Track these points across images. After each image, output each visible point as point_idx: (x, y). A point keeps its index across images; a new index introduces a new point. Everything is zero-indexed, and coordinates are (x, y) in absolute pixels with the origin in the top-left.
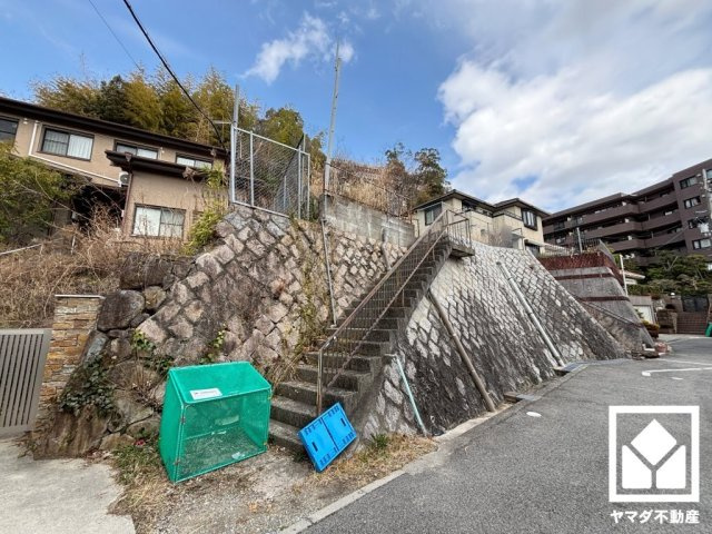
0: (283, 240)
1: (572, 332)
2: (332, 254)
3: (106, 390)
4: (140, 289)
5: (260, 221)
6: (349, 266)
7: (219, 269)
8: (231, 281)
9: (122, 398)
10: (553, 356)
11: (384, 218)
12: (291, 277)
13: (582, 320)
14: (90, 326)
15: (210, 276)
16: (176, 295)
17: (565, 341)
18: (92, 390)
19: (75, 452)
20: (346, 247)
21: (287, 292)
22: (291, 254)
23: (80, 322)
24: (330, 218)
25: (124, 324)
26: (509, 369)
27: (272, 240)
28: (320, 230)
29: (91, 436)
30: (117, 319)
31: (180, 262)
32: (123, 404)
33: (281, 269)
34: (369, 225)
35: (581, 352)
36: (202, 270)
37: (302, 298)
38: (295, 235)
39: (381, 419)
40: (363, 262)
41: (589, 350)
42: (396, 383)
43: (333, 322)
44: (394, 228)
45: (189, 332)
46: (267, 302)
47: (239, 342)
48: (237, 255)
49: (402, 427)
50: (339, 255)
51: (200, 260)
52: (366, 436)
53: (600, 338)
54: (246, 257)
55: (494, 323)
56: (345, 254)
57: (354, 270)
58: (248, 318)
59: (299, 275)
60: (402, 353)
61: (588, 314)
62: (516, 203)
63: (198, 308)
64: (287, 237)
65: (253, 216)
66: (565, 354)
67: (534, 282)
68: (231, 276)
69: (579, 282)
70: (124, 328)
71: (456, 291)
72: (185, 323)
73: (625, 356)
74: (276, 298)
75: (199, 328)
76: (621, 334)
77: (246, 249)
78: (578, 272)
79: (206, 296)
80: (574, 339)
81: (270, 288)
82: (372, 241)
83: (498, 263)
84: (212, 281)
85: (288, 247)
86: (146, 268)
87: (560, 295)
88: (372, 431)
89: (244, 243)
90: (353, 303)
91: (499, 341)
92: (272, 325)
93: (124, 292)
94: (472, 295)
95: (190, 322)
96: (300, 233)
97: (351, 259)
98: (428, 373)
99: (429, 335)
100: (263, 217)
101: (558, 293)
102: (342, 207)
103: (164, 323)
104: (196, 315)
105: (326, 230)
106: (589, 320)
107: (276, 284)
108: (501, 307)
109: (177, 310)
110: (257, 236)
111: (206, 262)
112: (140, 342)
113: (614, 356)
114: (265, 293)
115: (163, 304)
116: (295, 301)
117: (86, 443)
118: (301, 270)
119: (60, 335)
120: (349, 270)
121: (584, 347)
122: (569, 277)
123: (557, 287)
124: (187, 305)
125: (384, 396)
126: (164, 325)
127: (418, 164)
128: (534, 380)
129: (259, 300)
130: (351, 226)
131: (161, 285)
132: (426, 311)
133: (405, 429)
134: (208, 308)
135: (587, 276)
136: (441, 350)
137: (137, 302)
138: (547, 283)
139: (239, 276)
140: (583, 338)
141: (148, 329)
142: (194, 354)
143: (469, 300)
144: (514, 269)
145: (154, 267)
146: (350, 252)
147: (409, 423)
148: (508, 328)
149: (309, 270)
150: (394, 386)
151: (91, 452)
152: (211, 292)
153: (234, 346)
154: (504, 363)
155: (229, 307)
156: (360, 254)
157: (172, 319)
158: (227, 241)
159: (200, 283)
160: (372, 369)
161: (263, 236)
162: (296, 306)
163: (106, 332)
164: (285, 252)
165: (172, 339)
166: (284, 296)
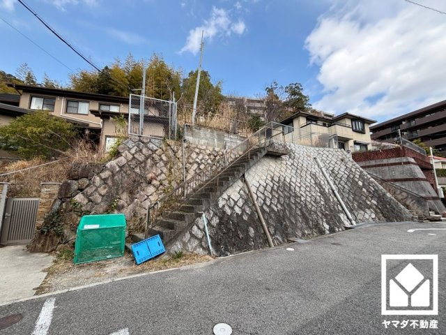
0: (157, 152)
1: (369, 203)
2: (188, 158)
3: (59, 225)
4: (76, 180)
5: (143, 143)
6: (199, 164)
7: (118, 169)
8: (124, 174)
9: (66, 228)
10: (348, 218)
11: (226, 135)
12: (160, 172)
13: (379, 195)
14: (55, 197)
15: (112, 172)
16: (94, 182)
17: (361, 209)
18: (53, 225)
19: (46, 250)
20: (198, 154)
21: (156, 180)
22: (161, 159)
23: (51, 195)
24: (189, 138)
25: (69, 196)
26: (299, 224)
27: (150, 152)
28: (181, 145)
29: (53, 245)
30: (66, 194)
31: (97, 166)
32: (66, 232)
33: (154, 168)
34: (216, 140)
35: (373, 216)
36: (108, 169)
37: (166, 183)
38: (164, 149)
39: (185, 244)
40: (209, 161)
41: (381, 215)
42: (202, 227)
43: (184, 195)
44: (234, 141)
45: (99, 199)
46: (144, 185)
47: (126, 205)
48: (128, 161)
49: (198, 249)
50: (192, 159)
51: (108, 165)
52: (171, 252)
53: (392, 207)
54: (134, 162)
55: (296, 196)
56: (197, 157)
57: (202, 167)
58: (131, 193)
59: (165, 170)
60: (211, 211)
61: (384, 190)
62: (346, 116)
63: (105, 188)
64: (160, 150)
65: (140, 140)
66: (360, 217)
67: (342, 170)
68: (124, 172)
69: (386, 168)
70: (68, 198)
71: (269, 177)
72: (98, 195)
73: (412, 219)
74: (149, 183)
75: (105, 198)
76: (413, 205)
77: (134, 158)
78: (385, 161)
79: (110, 182)
80: (369, 207)
81: (146, 178)
82: (217, 149)
83: (315, 158)
84: (113, 175)
85: (160, 156)
86: (80, 170)
87: (363, 178)
88: (176, 249)
89: (133, 155)
90: (199, 185)
91: (296, 207)
92: (146, 197)
93: (69, 181)
94: (282, 179)
95: (100, 195)
96: (168, 147)
97: (201, 160)
98: (228, 223)
99: (236, 203)
100: (145, 141)
101: (361, 176)
102: (196, 131)
103: (87, 195)
104: (103, 192)
105: (185, 145)
106: (384, 194)
107: (150, 176)
108: (307, 186)
109: (94, 189)
110: (141, 151)
111: (111, 166)
112: (75, 204)
113: (401, 219)
114: (143, 181)
115: (87, 186)
116: (161, 184)
117: (50, 247)
118: (167, 168)
119: (43, 201)
120: (199, 167)
121: (376, 213)
122: (379, 166)
123: (361, 172)
124: (99, 187)
125: (191, 233)
126: (87, 196)
127: (287, 95)
128: (322, 232)
129: (139, 184)
130: (203, 141)
131: (87, 178)
132: (238, 189)
133: (200, 251)
134: (110, 188)
135: (392, 164)
136: (243, 211)
137: (75, 185)
138: (353, 170)
139: (129, 172)
140: (377, 206)
141: (79, 198)
142: (101, 210)
143: (278, 183)
144: (328, 162)
145: (84, 169)
146: (201, 157)
147: (204, 248)
148: (309, 199)
149: (171, 168)
150: (199, 228)
151: (52, 251)
152: (113, 180)
153: (123, 207)
154: (296, 221)
155: (122, 188)
156: (207, 157)
157: (92, 193)
158: (123, 155)
159: (107, 176)
160: (186, 219)
161: (144, 151)
162: (161, 187)
163: (61, 199)
164: (157, 158)
165: (91, 203)
166: (154, 182)
